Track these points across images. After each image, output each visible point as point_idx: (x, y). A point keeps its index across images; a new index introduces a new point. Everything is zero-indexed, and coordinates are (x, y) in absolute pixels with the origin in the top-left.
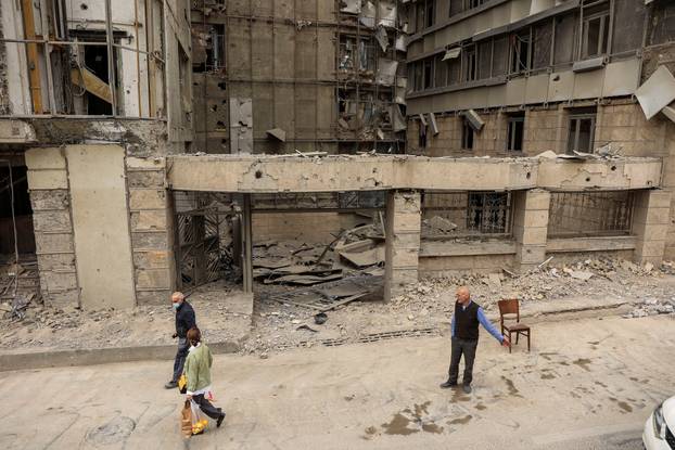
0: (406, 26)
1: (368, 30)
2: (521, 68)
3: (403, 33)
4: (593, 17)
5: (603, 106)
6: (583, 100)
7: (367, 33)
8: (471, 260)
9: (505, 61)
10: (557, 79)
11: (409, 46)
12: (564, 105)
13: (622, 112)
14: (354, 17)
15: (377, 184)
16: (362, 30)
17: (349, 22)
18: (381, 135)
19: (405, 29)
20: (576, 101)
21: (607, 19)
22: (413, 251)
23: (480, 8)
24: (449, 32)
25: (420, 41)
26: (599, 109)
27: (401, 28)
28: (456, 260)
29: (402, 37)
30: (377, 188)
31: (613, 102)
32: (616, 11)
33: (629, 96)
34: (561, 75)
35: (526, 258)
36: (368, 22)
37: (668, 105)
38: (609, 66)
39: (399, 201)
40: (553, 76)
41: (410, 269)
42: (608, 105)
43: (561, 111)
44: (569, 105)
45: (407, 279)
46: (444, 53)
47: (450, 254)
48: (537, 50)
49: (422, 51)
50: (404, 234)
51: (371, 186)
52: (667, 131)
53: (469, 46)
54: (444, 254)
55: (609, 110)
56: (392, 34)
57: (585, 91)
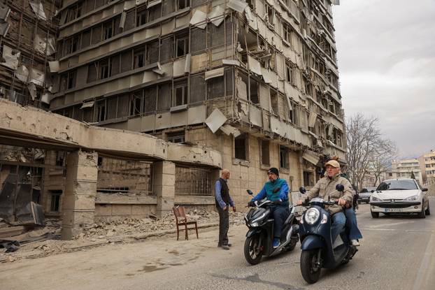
0: (51, 88)
1: (22, 83)
2: (137, 113)
3: (49, 92)
4: (179, 87)
5: (188, 130)
6: (176, 127)
7: (19, 85)
8: (129, 208)
9: (126, 108)
10: (160, 117)
11: (52, 101)
12: (166, 131)
13: (198, 133)
14: (10, 71)
15: (68, 138)
16: (17, 82)
17: (6, 74)
18: (24, 160)
19: (50, 89)
20: (172, 128)
21: (186, 88)
22: (91, 197)
23: (109, 79)
24: (86, 92)
25: (62, 97)
26: (186, 131)
27: (47, 88)
28: (119, 208)
29: (47, 94)
30: (67, 142)
31: (194, 128)
32: (190, 84)
33: (202, 124)
34: (162, 115)
35: (164, 206)
36: (22, 78)
37: (223, 126)
38: (190, 109)
39: (82, 157)
40: (158, 115)
41: (88, 211)
42: (191, 129)
43: (163, 134)
44: (168, 131)
45: (86, 221)
46: (82, 104)
47: (115, 202)
48: (147, 102)
49: (63, 104)
50: (85, 182)
51: (63, 138)
52: (222, 140)
53: (100, 101)
54: (111, 203)
55: (192, 132)
56: (40, 90)
57: (178, 122)
